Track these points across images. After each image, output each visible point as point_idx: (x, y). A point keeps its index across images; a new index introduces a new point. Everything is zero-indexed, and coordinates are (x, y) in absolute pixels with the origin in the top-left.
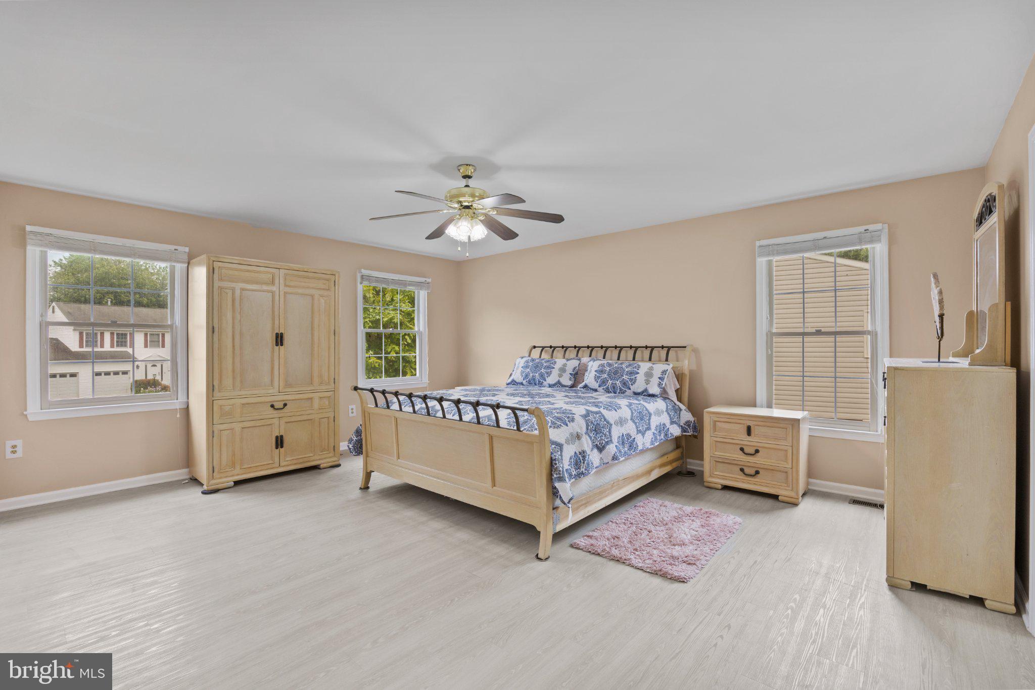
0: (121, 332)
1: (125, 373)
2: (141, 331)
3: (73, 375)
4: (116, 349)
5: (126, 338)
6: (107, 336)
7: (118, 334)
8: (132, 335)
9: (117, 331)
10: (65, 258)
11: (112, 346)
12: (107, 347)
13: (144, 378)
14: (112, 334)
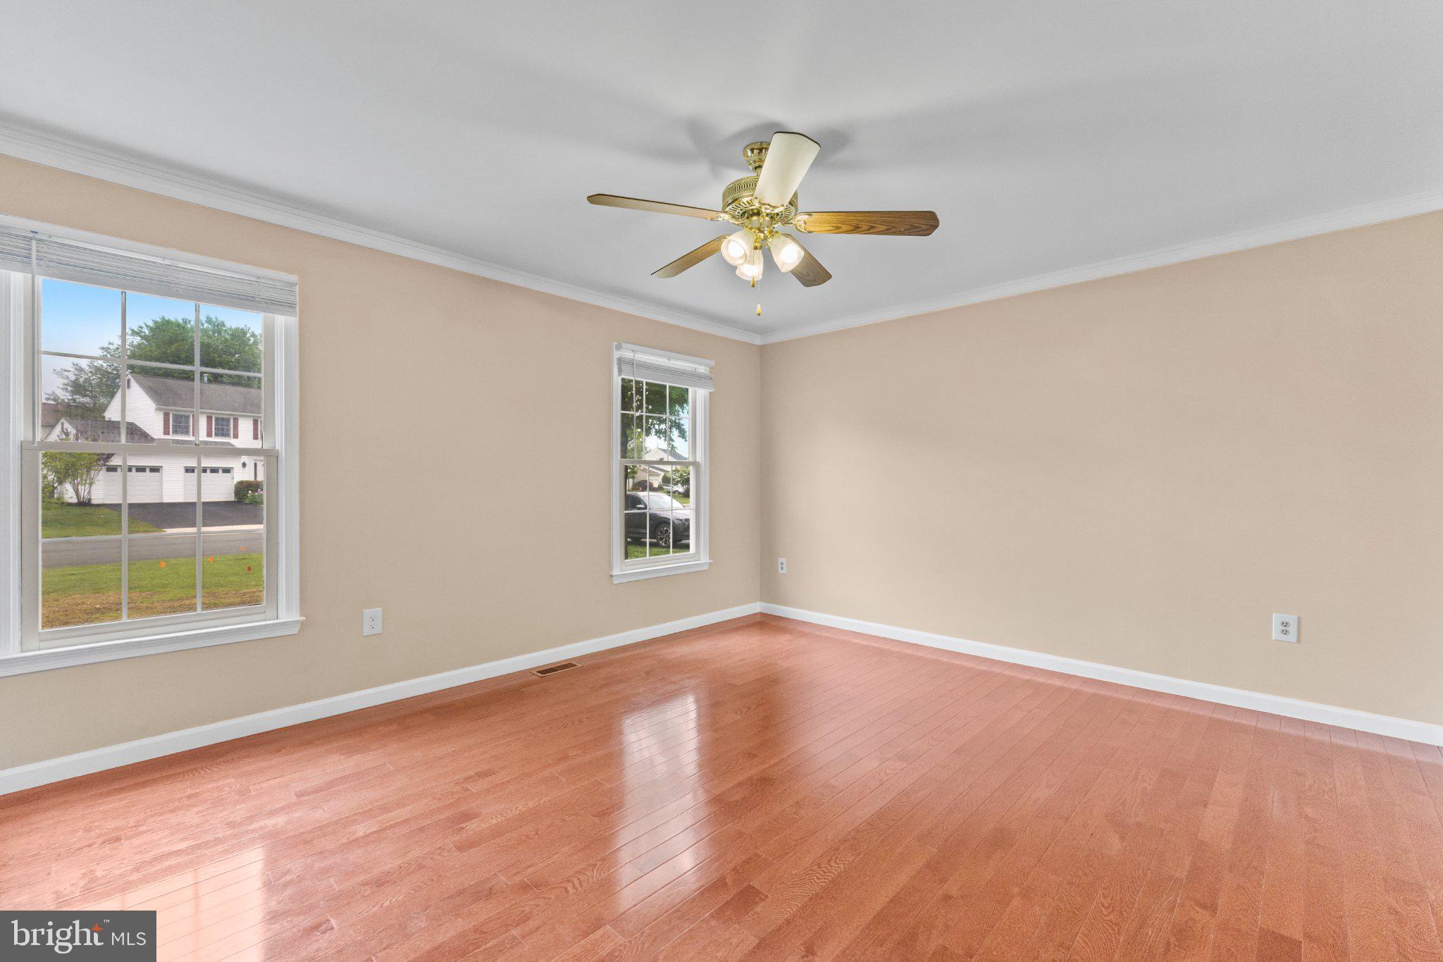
0: (222, 416)
1: (227, 471)
2: (250, 416)
3: (155, 470)
4: (214, 439)
5: (228, 425)
6: (203, 422)
7: (217, 419)
8: (236, 420)
9: (217, 414)
10: (147, 326)
11: (209, 435)
12: (203, 436)
13: (252, 479)
14: (209, 418)
